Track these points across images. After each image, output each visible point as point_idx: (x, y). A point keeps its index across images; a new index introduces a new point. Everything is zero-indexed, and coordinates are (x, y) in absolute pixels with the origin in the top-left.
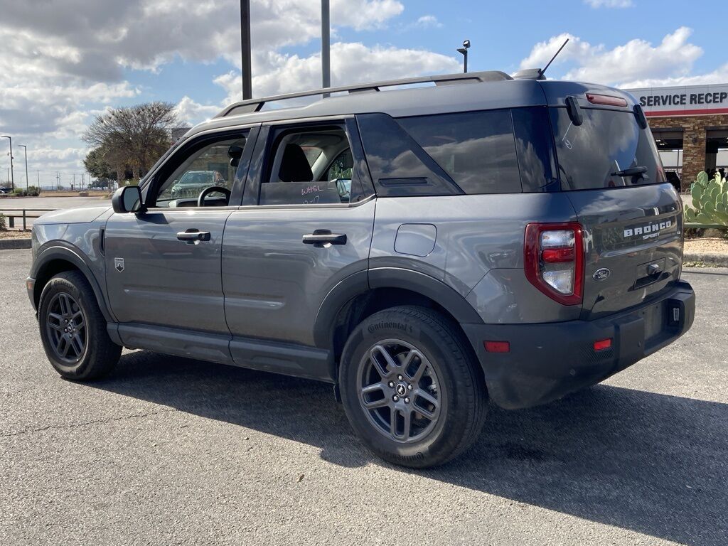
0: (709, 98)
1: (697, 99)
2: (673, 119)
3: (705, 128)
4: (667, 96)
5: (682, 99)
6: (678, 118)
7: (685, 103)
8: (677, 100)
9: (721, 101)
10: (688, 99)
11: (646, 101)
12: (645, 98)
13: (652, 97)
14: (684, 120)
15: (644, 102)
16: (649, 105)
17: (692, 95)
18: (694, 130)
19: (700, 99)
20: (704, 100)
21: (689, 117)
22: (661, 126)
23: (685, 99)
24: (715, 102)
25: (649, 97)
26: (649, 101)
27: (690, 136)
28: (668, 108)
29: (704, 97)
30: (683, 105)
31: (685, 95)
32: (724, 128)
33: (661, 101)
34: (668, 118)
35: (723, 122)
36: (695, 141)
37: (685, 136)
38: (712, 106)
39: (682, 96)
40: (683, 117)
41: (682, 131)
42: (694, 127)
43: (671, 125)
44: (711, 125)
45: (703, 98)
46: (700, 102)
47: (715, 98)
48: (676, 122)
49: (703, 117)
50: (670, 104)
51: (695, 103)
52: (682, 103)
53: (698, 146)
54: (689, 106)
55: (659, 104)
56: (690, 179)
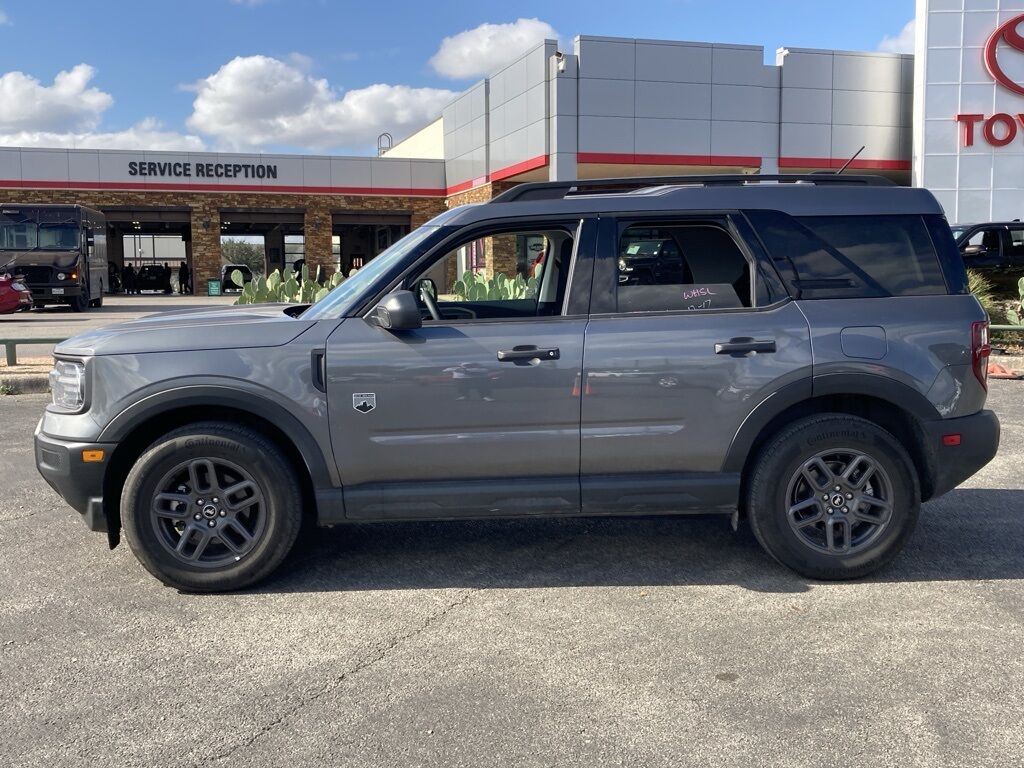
0: (220, 171)
1: (205, 170)
2: (176, 195)
3: (218, 209)
4: (166, 164)
5: (185, 170)
6: (182, 195)
7: (189, 175)
8: (179, 170)
9: (235, 176)
10: (193, 171)
11: (138, 168)
12: (136, 165)
13: (145, 164)
14: (191, 197)
15: (136, 170)
16: (141, 174)
17: (198, 165)
18: (204, 211)
19: (208, 170)
20: (213, 173)
21: (197, 194)
22: (160, 204)
23: (189, 170)
24: (227, 176)
25: (141, 164)
26: (142, 169)
27: (201, 219)
28: (167, 179)
29: (213, 168)
30: (187, 178)
31: (189, 165)
32: (241, 211)
33: (157, 169)
34: (169, 193)
35: (239, 203)
36: (207, 225)
37: (193, 218)
38: (223, 181)
39: (185, 165)
40: (190, 192)
41: (189, 212)
42: (204, 207)
43: (174, 203)
44: (225, 205)
45: (211, 170)
46: (209, 175)
47: (227, 171)
48: (181, 199)
49: (214, 195)
50: (170, 174)
51: (203, 175)
52: (185, 175)
53: (210, 232)
54: (195, 180)
55: (155, 174)
56: (203, 276)
